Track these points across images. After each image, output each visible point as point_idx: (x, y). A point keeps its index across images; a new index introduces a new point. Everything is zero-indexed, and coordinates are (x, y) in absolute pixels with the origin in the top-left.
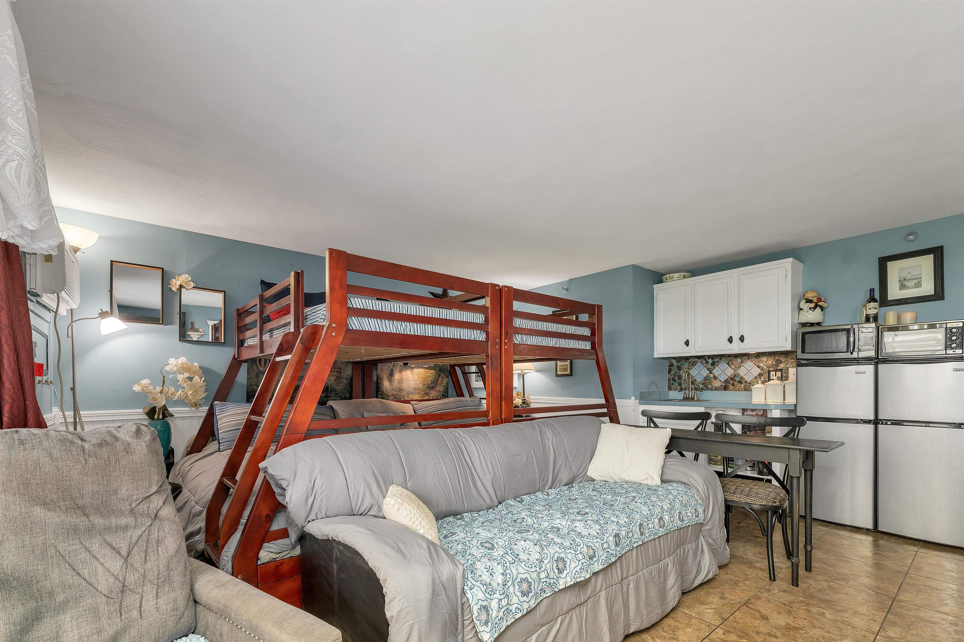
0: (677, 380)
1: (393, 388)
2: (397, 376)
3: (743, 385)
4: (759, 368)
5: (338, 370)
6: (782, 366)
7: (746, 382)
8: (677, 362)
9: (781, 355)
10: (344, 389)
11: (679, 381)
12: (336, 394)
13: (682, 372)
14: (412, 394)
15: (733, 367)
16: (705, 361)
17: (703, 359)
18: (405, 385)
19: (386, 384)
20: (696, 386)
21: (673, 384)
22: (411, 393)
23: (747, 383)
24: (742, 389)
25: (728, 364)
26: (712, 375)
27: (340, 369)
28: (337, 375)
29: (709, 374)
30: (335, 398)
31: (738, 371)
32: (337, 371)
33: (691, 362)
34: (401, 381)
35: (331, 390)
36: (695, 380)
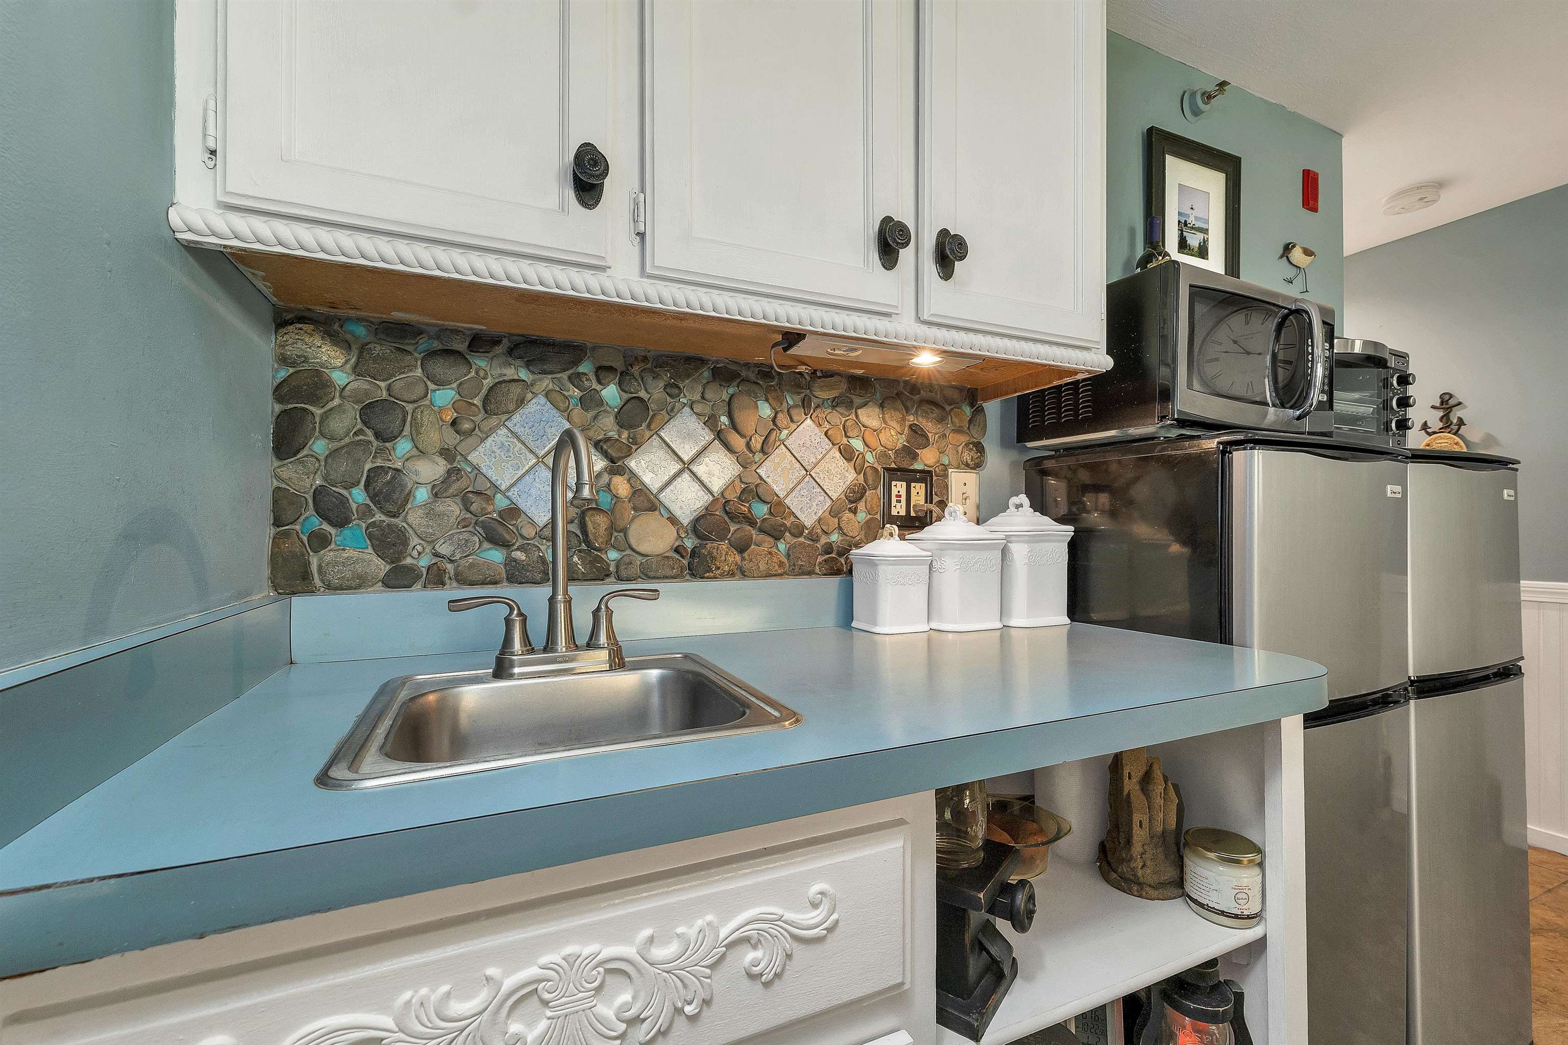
0: (365, 512)
3: (782, 546)
4: (848, 460)
6: (927, 458)
7: (798, 530)
8: (357, 371)
9: (925, 407)
11: (379, 517)
13: (403, 446)
15: (738, 443)
16: (577, 393)
17: (564, 376)
20: (520, 555)
21: (320, 541)
23: (801, 534)
24: (781, 564)
25: (711, 422)
26: (622, 487)
29: (606, 478)
31: (762, 471)
33: (479, 379)
36: (514, 512)
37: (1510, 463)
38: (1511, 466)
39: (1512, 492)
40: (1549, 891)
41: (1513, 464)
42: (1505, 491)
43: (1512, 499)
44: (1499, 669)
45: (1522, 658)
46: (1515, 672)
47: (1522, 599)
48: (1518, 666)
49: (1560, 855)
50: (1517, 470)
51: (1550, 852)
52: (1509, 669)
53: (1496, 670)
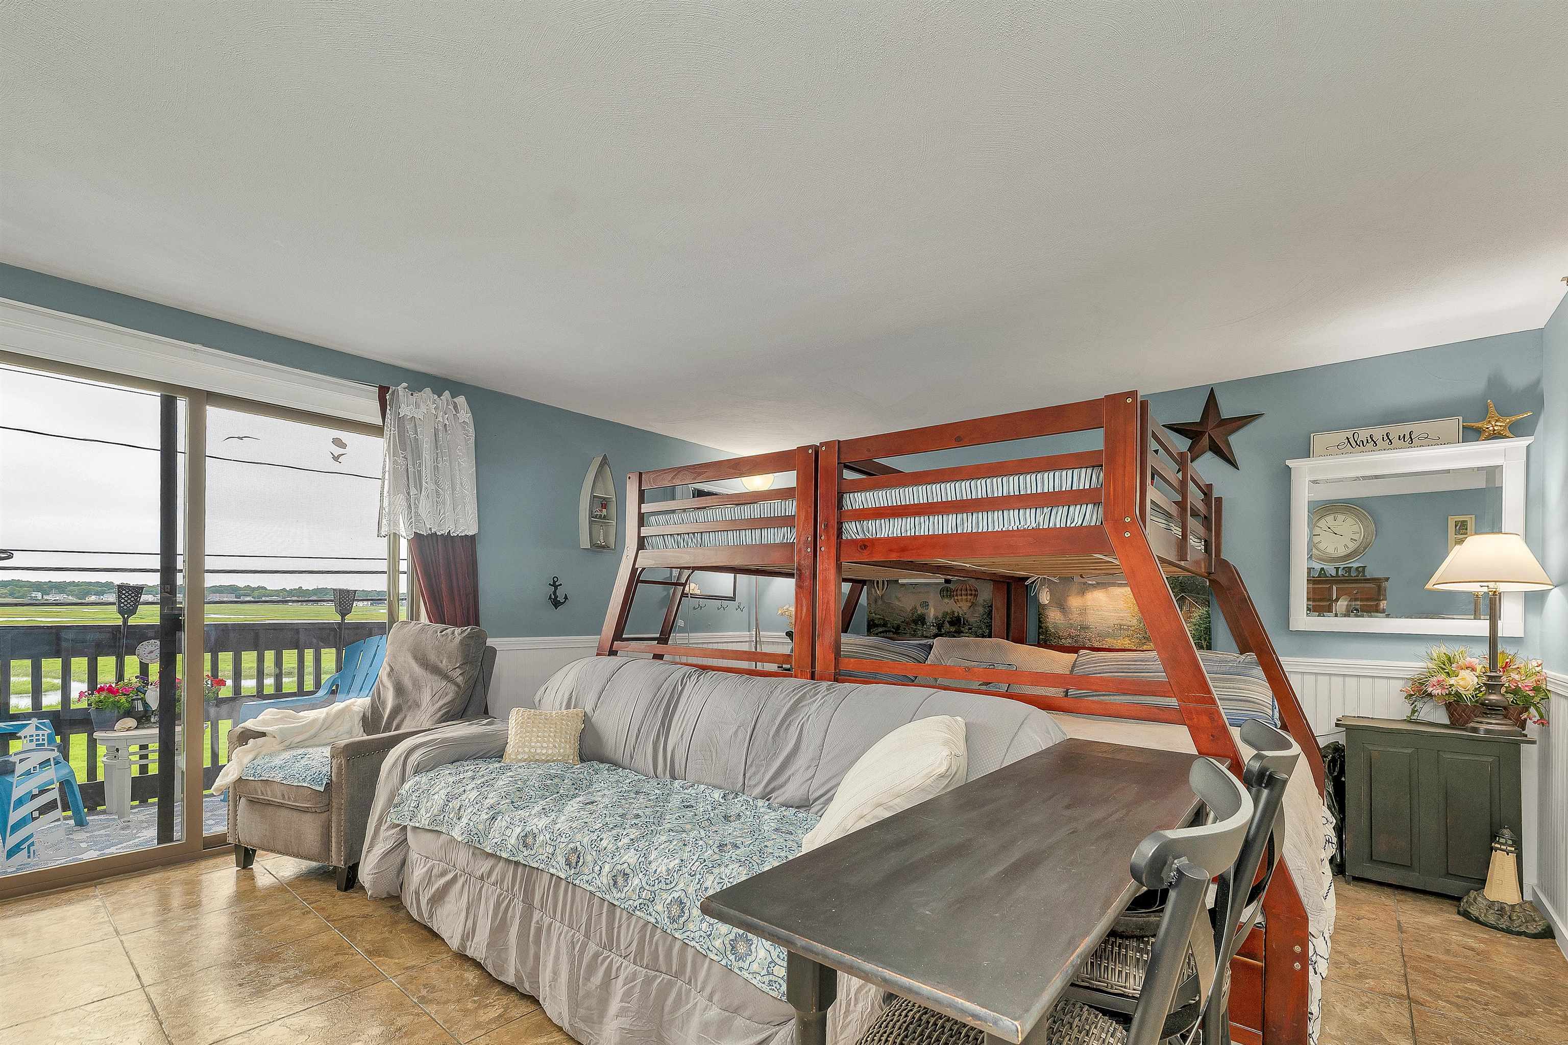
1: (1071, 624)
2: (1074, 602)
5: (973, 593)
10: (980, 621)
12: (970, 629)
14: (1113, 636)
18: (1092, 619)
19: (1054, 617)
22: (1108, 635)
27: (976, 591)
28: (972, 600)
30: (967, 635)
32: (971, 595)
34: (1083, 611)
35: (964, 622)
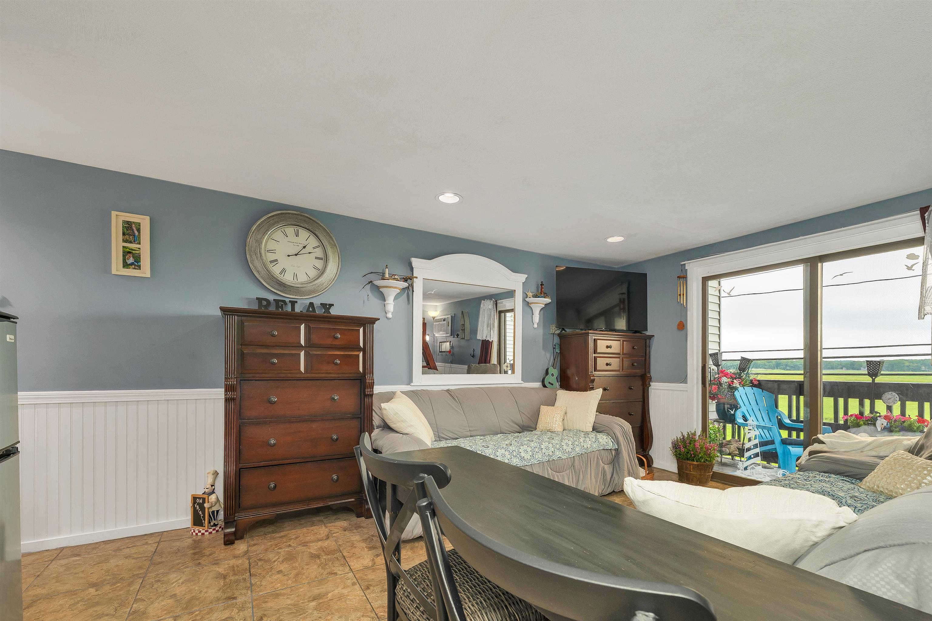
37: (12, 318)
38: (12, 320)
39: (12, 337)
40: (38, 576)
41: (14, 319)
42: (8, 336)
43: (13, 341)
44: (3, 452)
45: (19, 442)
46: (13, 452)
47: (18, 403)
48: (16, 447)
49: (45, 551)
50: (16, 323)
51: (39, 552)
52: (10, 451)
53: (2, 453)
